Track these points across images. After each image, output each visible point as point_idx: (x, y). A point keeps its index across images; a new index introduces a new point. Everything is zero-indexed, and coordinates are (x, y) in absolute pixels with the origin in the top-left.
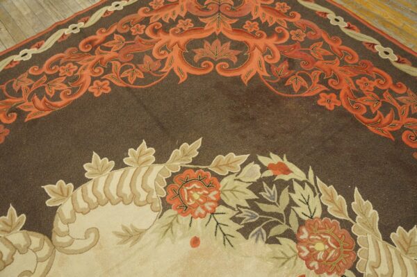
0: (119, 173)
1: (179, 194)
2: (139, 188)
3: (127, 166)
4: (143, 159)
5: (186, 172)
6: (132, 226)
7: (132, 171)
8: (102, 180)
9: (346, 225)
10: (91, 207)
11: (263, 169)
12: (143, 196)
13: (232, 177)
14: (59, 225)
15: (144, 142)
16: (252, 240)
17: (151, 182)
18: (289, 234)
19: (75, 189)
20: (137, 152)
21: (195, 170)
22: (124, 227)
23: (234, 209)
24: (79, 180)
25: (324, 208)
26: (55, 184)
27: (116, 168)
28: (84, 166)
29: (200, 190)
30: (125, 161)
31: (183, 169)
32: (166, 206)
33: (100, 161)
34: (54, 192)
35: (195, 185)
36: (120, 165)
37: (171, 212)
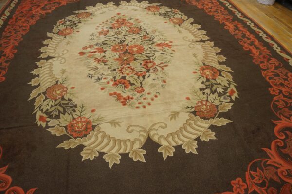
0: (104, 150)
1: (86, 128)
2: (100, 139)
3: (98, 152)
4: (89, 151)
5: (76, 136)
6: (112, 126)
7: (98, 149)
8: (114, 151)
9: (44, 93)
10: (125, 141)
11: (47, 122)
12: (100, 135)
13: (61, 125)
14: (143, 140)
15: (83, 160)
16: (75, 103)
17: (93, 139)
18: (63, 99)
19: (129, 153)
20: (89, 157)
21: (71, 135)
22: (116, 127)
23: (72, 114)
24: (125, 157)
25: (44, 101)
26: (138, 160)
27: (104, 153)
28: (119, 163)
29: (77, 127)
30: (97, 155)
31: (76, 138)
32: (94, 127)
33: (110, 161)
34: (140, 157)
35: (77, 129)
36: (102, 154)
37: (94, 124)
